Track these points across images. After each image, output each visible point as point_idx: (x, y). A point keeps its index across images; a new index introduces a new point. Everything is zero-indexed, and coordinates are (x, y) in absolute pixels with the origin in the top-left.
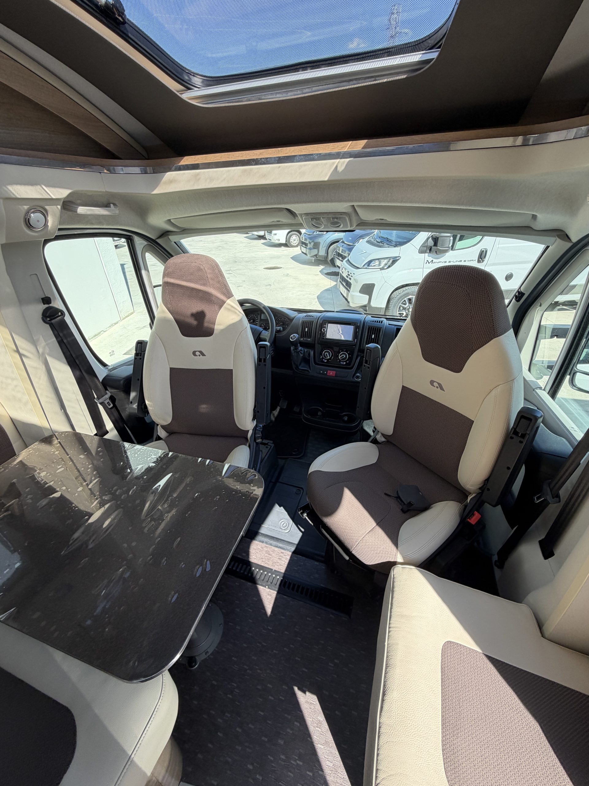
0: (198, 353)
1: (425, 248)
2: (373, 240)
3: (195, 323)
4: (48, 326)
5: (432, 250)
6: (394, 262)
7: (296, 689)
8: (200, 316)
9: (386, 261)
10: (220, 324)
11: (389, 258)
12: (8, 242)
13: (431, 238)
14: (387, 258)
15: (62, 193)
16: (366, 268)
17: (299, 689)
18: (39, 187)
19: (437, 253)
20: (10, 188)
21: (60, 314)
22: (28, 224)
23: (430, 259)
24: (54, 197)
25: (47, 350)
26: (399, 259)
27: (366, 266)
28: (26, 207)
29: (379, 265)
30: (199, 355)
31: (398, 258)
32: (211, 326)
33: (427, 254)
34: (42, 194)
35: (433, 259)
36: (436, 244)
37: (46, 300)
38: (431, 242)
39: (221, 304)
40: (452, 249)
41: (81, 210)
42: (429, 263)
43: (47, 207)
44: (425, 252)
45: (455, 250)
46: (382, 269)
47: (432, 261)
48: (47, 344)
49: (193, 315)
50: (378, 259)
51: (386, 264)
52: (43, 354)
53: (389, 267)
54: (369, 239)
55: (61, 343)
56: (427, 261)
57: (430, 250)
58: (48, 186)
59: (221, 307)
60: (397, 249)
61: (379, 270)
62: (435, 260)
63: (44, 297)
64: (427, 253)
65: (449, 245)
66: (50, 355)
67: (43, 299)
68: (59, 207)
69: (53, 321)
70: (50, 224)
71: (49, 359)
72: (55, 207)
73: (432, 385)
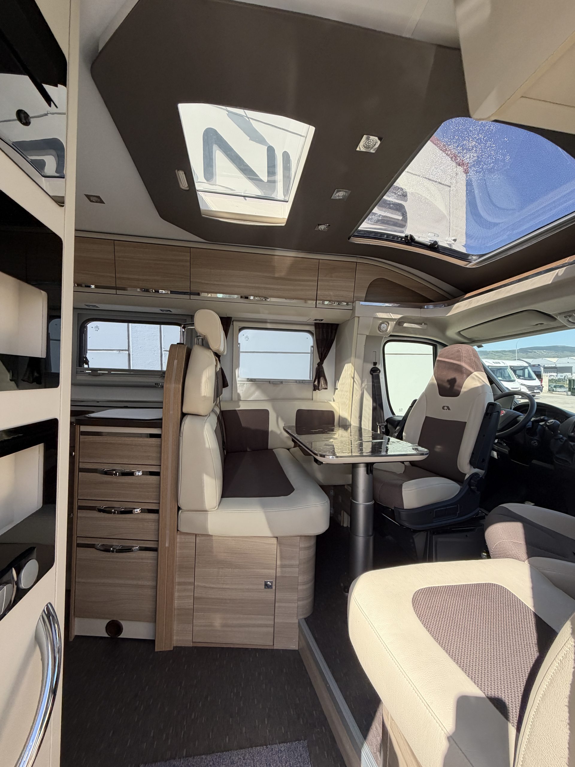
0: (446, 408)
3: (448, 386)
4: (371, 376)
8: (452, 382)
10: (465, 388)
12: (370, 335)
15: (398, 316)
18: (389, 314)
20: (377, 314)
21: (378, 371)
22: (379, 328)
24: (393, 318)
25: (366, 387)
28: (381, 321)
30: (446, 409)
32: (459, 389)
34: (388, 316)
37: (375, 364)
39: (469, 374)
41: (405, 325)
43: (389, 322)
48: (367, 385)
49: (448, 381)
52: (364, 388)
55: (373, 386)
58: (392, 313)
59: (468, 376)
63: (375, 362)
66: (366, 390)
67: (374, 363)
68: (395, 322)
69: (374, 374)
70: (388, 330)
71: (365, 392)
72: (393, 322)
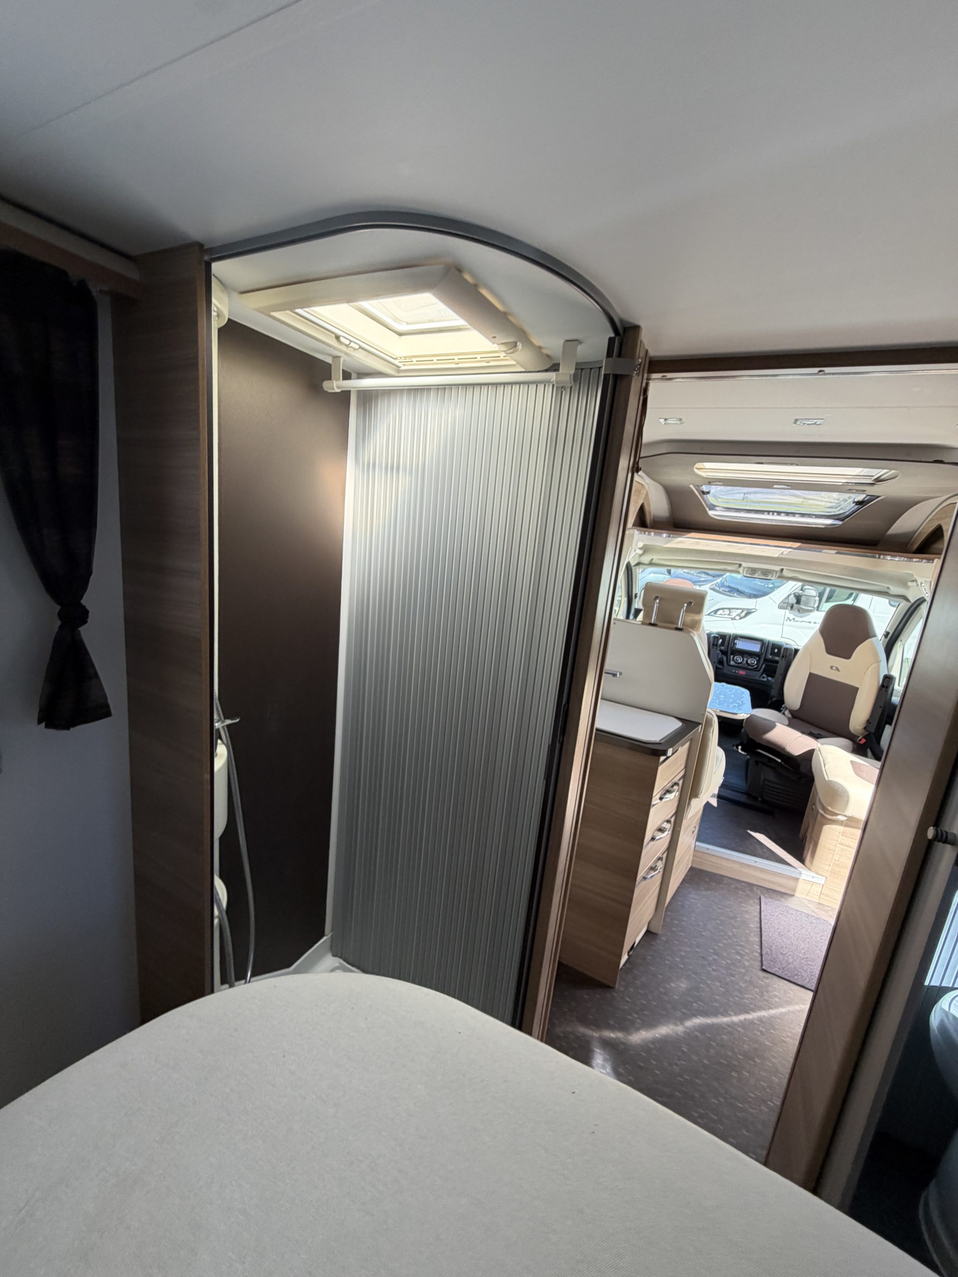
1: (786, 605)
2: (718, 589)
5: (794, 607)
6: (747, 614)
7: (749, 831)
9: (739, 611)
11: (743, 610)
13: (792, 596)
14: (737, 609)
16: (712, 616)
17: (751, 830)
19: (801, 611)
23: (792, 617)
26: (755, 612)
27: (712, 614)
29: (729, 614)
31: (753, 610)
33: (787, 611)
35: (794, 617)
36: (798, 602)
38: (793, 600)
40: (818, 610)
42: (790, 620)
44: (786, 609)
45: (820, 611)
46: (733, 619)
47: (794, 619)
50: (729, 609)
51: (738, 615)
53: (741, 618)
54: (712, 587)
56: (788, 618)
57: (792, 607)
60: (754, 600)
61: (730, 619)
62: (797, 619)
64: (788, 609)
65: (815, 603)
73: (833, 669)
